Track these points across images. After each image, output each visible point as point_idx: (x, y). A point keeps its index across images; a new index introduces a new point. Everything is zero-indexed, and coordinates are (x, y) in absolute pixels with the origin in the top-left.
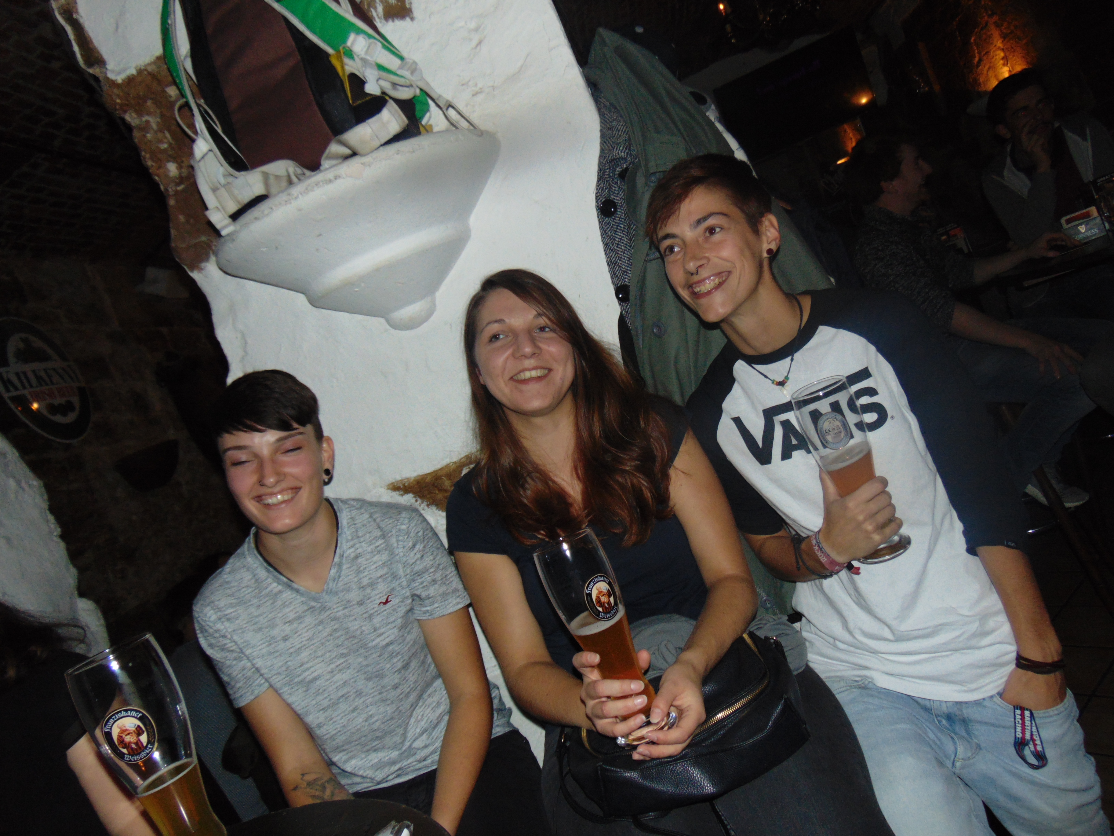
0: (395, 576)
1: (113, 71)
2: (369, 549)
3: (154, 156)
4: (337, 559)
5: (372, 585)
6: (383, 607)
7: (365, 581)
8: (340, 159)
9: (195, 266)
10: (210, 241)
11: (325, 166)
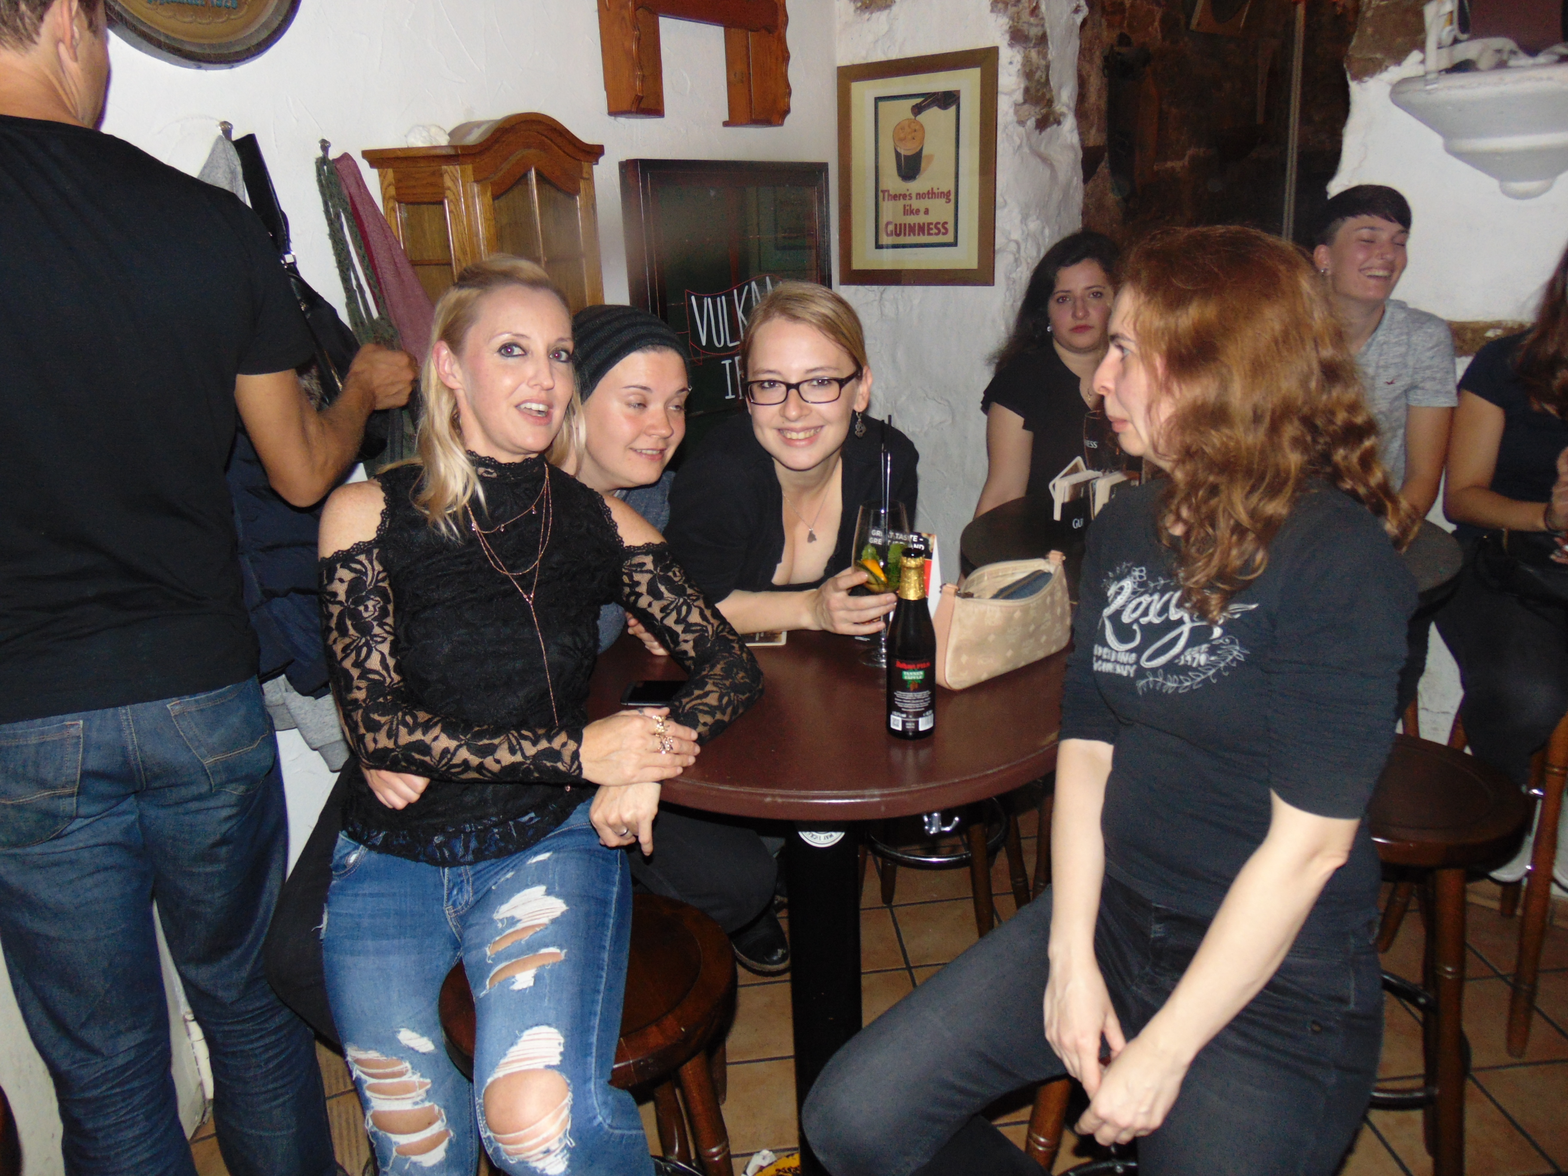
0: (1406, 366)
2: (1394, 341)
4: (1369, 340)
5: (1386, 367)
6: (1386, 386)
7: (1382, 363)
8: (1556, 58)
9: (1357, 77)
10: (1383, 60)
11: (1541, 59)
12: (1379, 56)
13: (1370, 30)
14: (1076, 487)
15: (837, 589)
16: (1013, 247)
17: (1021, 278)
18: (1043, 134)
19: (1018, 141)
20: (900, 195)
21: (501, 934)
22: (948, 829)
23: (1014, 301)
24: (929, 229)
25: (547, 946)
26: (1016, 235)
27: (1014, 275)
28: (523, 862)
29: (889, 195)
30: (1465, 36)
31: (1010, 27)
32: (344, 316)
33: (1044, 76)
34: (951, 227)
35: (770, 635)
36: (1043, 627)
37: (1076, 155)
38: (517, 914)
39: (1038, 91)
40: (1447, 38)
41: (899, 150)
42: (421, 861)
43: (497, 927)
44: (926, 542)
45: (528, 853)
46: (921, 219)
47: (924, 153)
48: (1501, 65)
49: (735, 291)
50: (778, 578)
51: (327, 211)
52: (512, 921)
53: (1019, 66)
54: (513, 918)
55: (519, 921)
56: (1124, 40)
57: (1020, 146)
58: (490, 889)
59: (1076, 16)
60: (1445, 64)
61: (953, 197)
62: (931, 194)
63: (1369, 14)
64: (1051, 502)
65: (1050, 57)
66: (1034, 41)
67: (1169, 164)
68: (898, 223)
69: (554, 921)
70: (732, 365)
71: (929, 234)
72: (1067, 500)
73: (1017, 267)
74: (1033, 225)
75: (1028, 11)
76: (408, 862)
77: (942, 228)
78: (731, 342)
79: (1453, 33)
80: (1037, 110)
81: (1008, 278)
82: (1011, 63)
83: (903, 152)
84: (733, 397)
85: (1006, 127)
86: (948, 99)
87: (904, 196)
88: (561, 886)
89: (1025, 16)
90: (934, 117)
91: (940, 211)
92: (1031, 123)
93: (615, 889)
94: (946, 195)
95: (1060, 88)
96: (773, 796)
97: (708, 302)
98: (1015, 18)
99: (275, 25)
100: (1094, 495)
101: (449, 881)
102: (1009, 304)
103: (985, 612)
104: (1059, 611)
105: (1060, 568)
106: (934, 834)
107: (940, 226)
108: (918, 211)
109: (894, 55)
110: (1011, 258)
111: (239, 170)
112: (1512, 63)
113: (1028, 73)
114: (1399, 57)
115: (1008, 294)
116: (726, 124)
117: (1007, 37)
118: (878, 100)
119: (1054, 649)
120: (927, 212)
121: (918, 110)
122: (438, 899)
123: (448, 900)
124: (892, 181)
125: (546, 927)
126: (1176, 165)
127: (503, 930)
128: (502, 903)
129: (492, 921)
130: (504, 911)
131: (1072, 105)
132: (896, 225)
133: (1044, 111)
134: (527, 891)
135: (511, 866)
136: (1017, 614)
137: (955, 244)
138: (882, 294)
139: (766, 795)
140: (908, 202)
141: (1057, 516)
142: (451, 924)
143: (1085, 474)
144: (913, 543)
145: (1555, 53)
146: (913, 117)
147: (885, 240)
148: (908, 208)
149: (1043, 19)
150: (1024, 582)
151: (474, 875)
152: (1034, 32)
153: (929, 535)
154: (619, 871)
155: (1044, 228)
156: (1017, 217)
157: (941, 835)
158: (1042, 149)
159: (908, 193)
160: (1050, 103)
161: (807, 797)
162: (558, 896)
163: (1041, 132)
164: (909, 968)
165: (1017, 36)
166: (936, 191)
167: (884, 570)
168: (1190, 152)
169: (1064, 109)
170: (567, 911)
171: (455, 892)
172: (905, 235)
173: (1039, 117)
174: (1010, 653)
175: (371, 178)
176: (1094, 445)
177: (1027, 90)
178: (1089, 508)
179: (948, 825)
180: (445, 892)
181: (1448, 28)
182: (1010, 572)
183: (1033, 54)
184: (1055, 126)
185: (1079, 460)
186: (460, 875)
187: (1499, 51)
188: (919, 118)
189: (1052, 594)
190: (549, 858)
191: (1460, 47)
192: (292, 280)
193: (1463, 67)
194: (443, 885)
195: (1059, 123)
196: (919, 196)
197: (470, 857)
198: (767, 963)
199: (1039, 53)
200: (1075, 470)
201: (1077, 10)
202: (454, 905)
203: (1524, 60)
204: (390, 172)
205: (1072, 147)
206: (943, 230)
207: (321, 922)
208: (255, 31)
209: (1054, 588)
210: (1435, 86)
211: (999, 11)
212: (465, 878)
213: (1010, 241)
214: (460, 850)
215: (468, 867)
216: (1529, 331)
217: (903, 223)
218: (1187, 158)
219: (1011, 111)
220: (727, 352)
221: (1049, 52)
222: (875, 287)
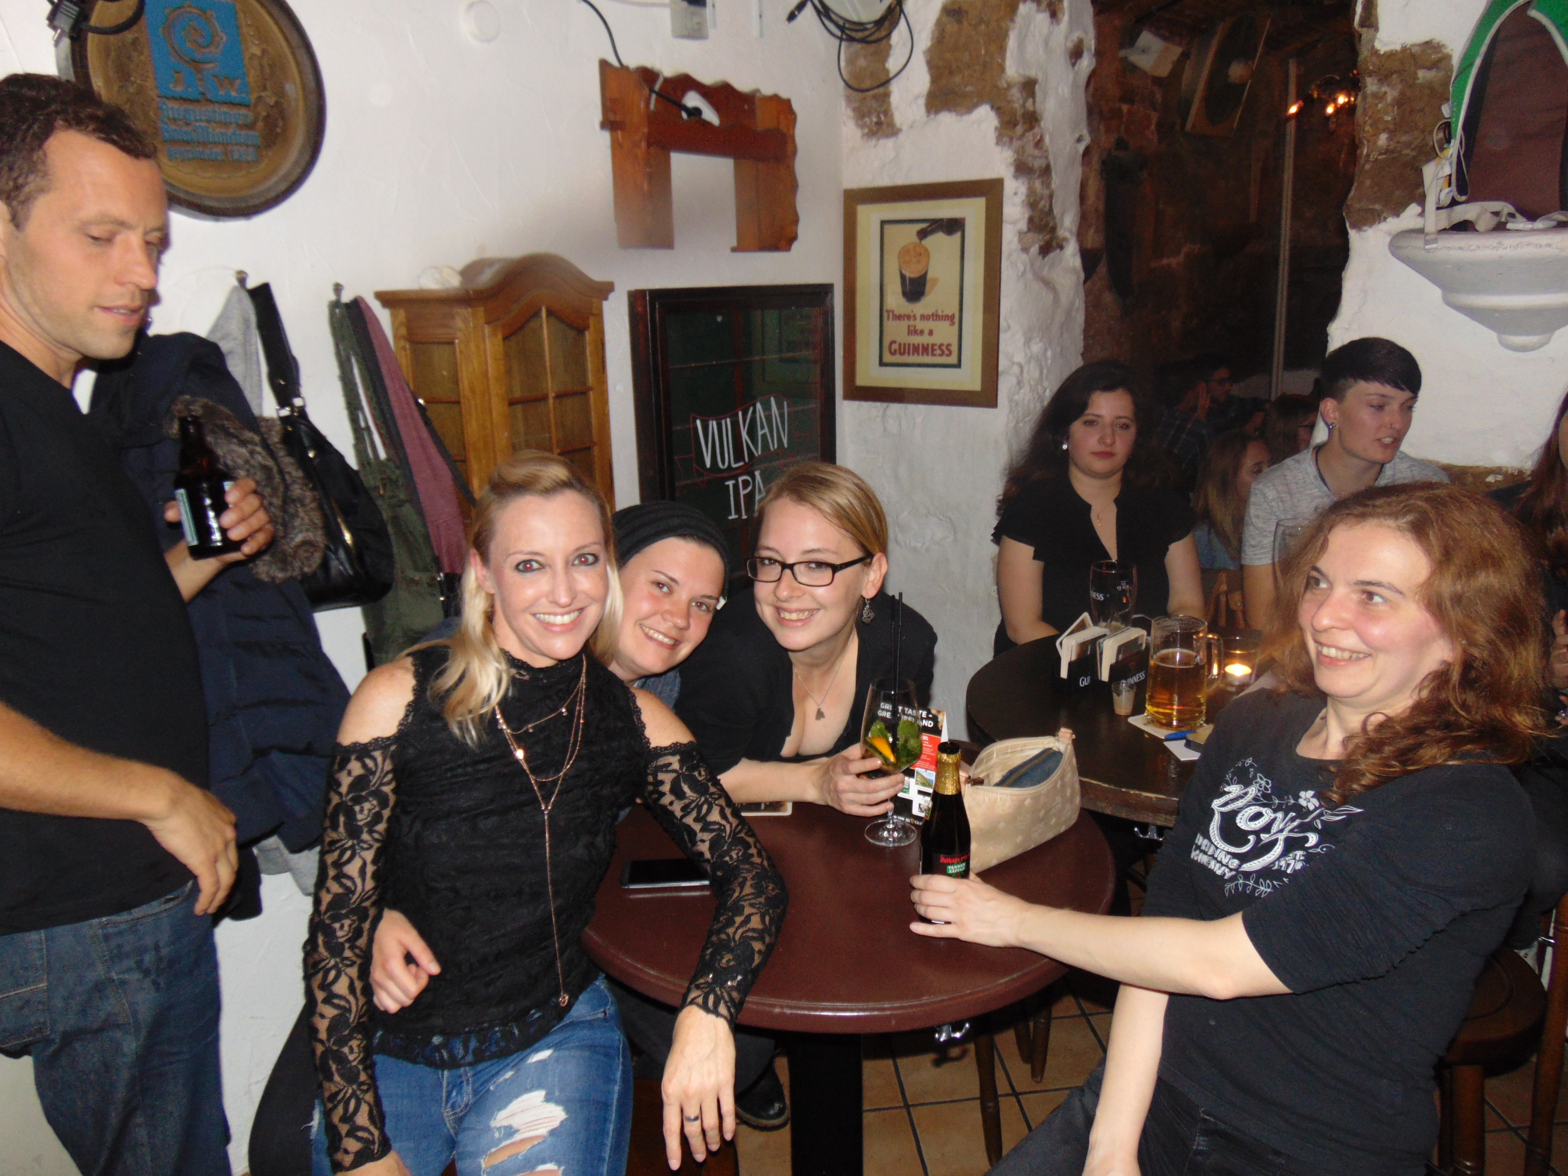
1: (1380, 41)
3: (1375, 124)
8: (1554, 223)
9: (1357, 226)
10: (1383, 212)
11: (1539, 224)
12: (1377, 207)
13: (1368, 182)
14: (1083, 646)
15: (846, 772)
16: (1016, 369)
17: (1023, 400)
18: (1046, 259)
19: (1022, 268)
20: (905, 315)
21: (497, 1145)
22: (958, 1035)
23: (1017, 423)
24: (933, 350)
25: (544, 1162)
26: (1019, 358)
27: (1016, 397)
28: (523, 1059)
29: (894, 315)
30: (1464, 198)
31: (1015, 160)
32: (352, 461)
33: (1048, 205)
34: (954, 348)
35: (776, 805)
36: (1053, 811)
37: (1078, 278)
38: (515, 1122)
39: (1041, 220)
40: (1445, 199)
41: (904, 272)
42: (420, 1063)
43: (493, 1136)
44: (935, 719)
45: (528, 1051)
46: (924, 340)
47: (929, 276)
48: (1500, 227)
49: (740, 413)
50: (787, 750)
51: (338, 354)
52: (510, 1131)
53: (1023, 197)
54: (509, 1127)
55: (517, 1131)
56: (1121, 144)
57: (1024, 273)
58: (489, 1089)
59: (1078, 145)
60: (1445, 224)
61: (957, 320)
62: (936, 317)
63: (1367, 167)
64: (1058, 659)
65: (1053, 186)
66: (1038, 173)
67: (1165, 261)
68: (902, 343)
69: (552, 1132)
70: (736, 486)
71: (933, 355)
72: (1074, 658)
73: (1020, 389)
74: (1036, 347)
75: (1032, 144)
76: (405, 1063)
77: (945, 350)
78: (736, 462)
79: (1451, 194)
80: (1041, 237)
81: (1011, 400)
82: (1016, 194)
83: (908, 274)
84: (737, 516)
85: (1010, 255)
86: (954, 226)
87: (909, 317)
88: (561, 1091)
89: (1030, 150)
90: (939, 242)
91: (944, 333)
92: (1035, 249)
93: (617, 1088)
94: (951, 318)
95: (1063, 215)
96: (782, 1007)
97: (713, 424)
98: (1021, 152)
99: (293, 178)
100: (1101, 654)
101: (448, 1084)
102: (1011, 425)
103: (995, 801)
104: (1069, 792)
105: (1070, 748)
106: (944, 1041)
107: (944, 348)
108: (922, 332)
109: (901, 180)
110: (1014, 381)
111: (253, 319)
112: (1509, 226)
113: (1032, 203)
114: (1397, 210)
115: (1011, 416)
116: (734, 250)
117: (1012, 169)
118: (883, 223)
119: (1063, 829)
120: (931, 333)
121: (923, 234)
122: (437, 1101)
123: (447, 1102)
124: (895, 300)
125: (544, 1139)
126: (1173, 262)
127: (500, 1140)
128: (500, 1109)
129: (489, 1129)
130: (502, 1118)
131: (1075, 230)
132: (900, 345)
133: (1048, 237)
134: (525, 1097)
135: (512, 1065)
136: (1028, 802)
137: (958, 365)
138: (885, 410)
139: (774, 1006)
140: (912, 322)
141: (1064, 674)
142: (448, 1125)
143: (1092, 631)
144: (922, 719)
145: (1553, 220)
146: (917, 241)
147: (888, 358)
148: (912, 328)
149: (1047, 151)
150: (1036, 761)
151: (473, 1076)
152: (1038, 163)
153: (939, 712)
154: (621, 1067)
155: (1046, 351)
156: (1020, 339)
157: (951, 1041)
158: (1045, 272)
159: (912, 314)
160: (1053, 230)
161: (816, 1009)
162: (558, 1102)
163: (1044, 257)
164: (907, 1106)
165: (1022, 168)
166: (940, 313)
167: (893, 747)
168: (1185, 249)
169: (1067, 234)
170: (566, 1120)
171: (454, 1094)
172: (909, 354)
173: (1042, 243)
174: (1019, 839)
175: (383, 316)
176: (1101, 597)
177: (1031, 220)
178: (1097, 672)
179: (960, 1030)
180: (444, 1094)
181: (1447, 190)
182: (1019, 749)
183: (1038, 184)
184: (1058, 250)
185: (1086, 615)
186: (460, 1076)
187: (1496, 214)
188: (924, 242)
189: (1062, 778)
190: (550, 1057)
191: (1458, 208)
192: (303, 427)
193: (1464, 227)
194: (441, 1085)
195: (1061, 247)
196: (924, 317)
197: (470, 1058)
198: (764, 1118)
199: (1043, 183)
200: (1082, 626)
201: (1079, 140)
202: (453, 1107)
203: (1521, 223)
204: (402, 314)
205: (1074, 270)
206: (946, 352)
207: (312, 1119)
208: (274, 182)
209: (1064, 770)
210: (1435, 245)
211: (1004, 144)
212: (464, 1078)
213: (1013, 363)
214: (460, 1051)
215: (467, 1068)
216: (1528, 484)
217: (907, 343)
218: (1182, 255)
219: (1016, 239)
220: (733, 474)
221: (1053, 182)
222: (878, 404)
